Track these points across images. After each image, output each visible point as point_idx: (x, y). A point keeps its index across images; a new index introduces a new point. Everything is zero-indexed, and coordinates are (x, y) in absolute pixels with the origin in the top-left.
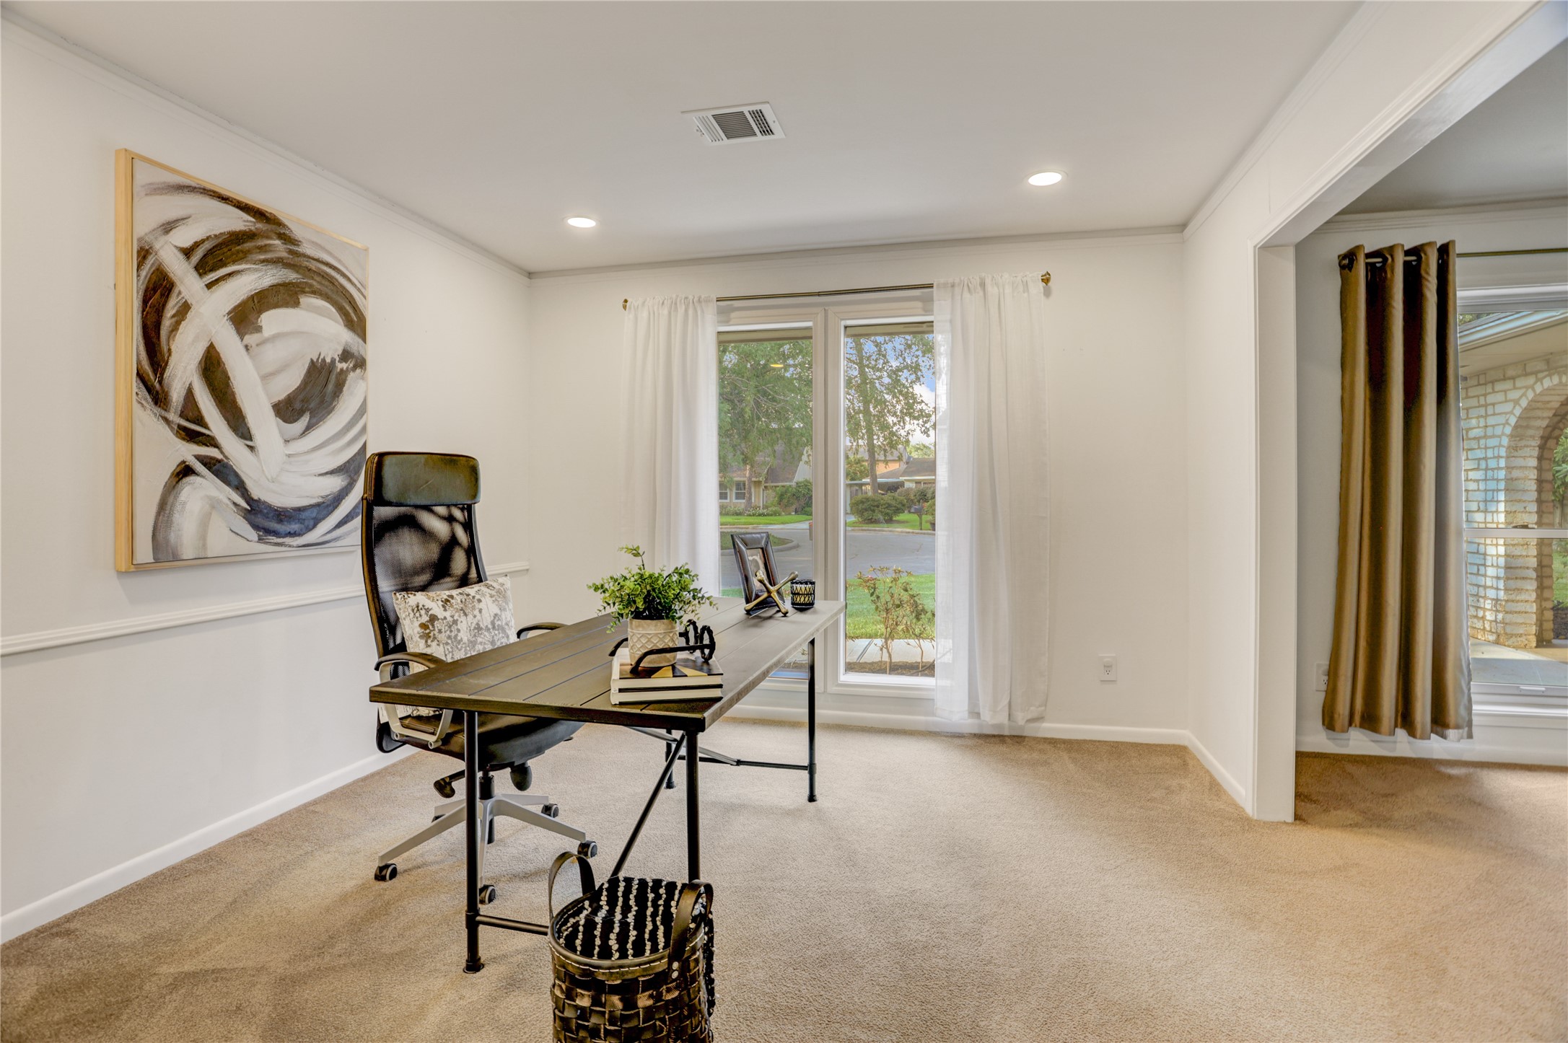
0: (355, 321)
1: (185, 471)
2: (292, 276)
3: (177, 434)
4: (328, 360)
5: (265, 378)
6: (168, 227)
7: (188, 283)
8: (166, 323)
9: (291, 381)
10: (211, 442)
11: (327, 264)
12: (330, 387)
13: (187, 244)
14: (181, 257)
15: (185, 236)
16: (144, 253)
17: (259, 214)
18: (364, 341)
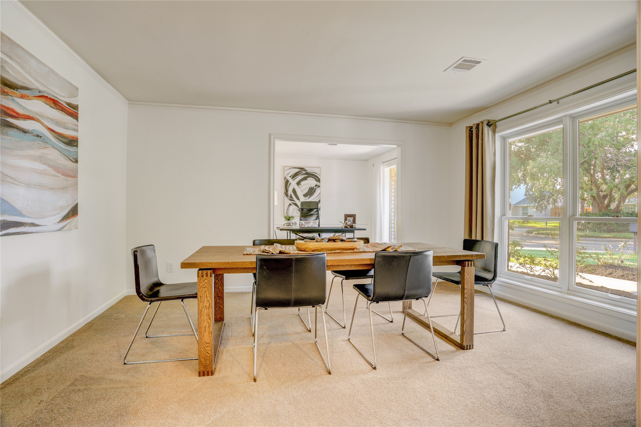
0: (318, 180)
1: (290, 205)
2: (306, 176)
3: (289, 200)
4: (313, 187)
5: (302, 191)
6: (288, 174)
7: (291, 180)
8: (288, 186)
9: (306, 191)
10: (294, 201)
11: (313, 172)
12: (313, 191)
13: (290, 176)
14: (290, 177)
15: (290, 175)
16: (285, 178)
17: (301, 168)
18: (320, 183)
